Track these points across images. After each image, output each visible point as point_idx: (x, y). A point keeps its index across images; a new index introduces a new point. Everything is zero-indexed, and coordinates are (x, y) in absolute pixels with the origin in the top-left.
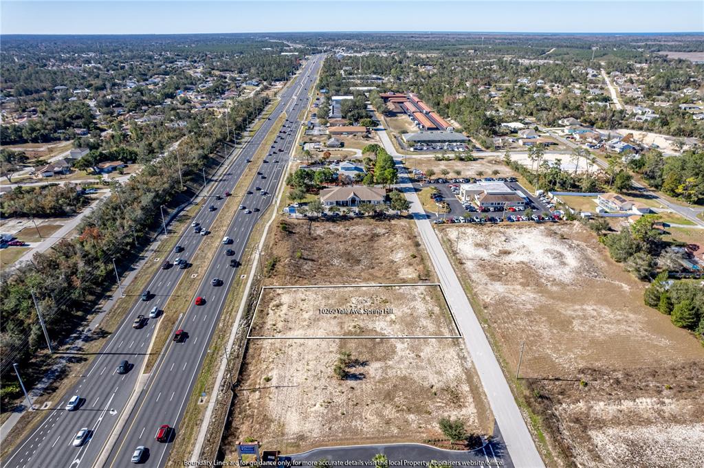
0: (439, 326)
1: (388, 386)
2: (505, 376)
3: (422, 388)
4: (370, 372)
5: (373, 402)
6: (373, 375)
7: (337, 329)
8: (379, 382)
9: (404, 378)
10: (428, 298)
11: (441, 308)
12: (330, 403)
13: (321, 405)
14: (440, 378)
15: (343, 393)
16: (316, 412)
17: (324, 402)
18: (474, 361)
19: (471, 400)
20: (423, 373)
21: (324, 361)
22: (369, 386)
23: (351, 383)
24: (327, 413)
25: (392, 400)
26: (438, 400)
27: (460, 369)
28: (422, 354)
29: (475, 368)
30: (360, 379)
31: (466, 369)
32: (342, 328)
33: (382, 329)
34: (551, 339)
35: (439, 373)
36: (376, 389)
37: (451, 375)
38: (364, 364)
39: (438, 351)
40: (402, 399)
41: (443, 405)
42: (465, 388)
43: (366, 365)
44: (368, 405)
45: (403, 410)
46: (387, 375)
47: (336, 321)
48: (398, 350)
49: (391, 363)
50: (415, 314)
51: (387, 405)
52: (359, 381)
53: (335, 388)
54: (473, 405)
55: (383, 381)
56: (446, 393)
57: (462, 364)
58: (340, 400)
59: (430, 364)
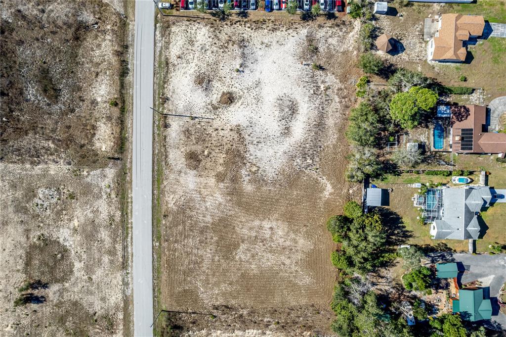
0: (115, 241)
1: (62, 311)
2: (154, 306)
3: (87, 314)
4: (50, 296)
5: (50, 325)
6: (51, 299)
7: (23, 239)
8: (56, 306)
9: (75, 304)
10: (113, 196)
11: (122, 213)
12: (18, 324)
13: (12, 327)
14: (103, 305)
15: (28, 315)
16: (9, 332)
17: (14, 324)
18: (134, 288)
19: (121, 327)
20: (91, 298)
21: (12, 281)
22: (48, 309)
23: (34, 306)
24: (17, 334)
25: (64, 324)
26: (98, 327)
27: (120, 296)
28: (94, 277)
29: (132, 297)
30: (42, 302)
31: (126, 296)
32: (28, 238)
33: (64, 240)
34: (208, 268)
35: (103, 299)
36: (53, 312)
37: (112, 302)
38: (45, 286)
39: (107, 274)
40: (71, 324)
41: (100, 331)
42: (121, 316)
43: (47, 287)
44: (46, 327)
45: (70, 334)
46: (63, 298)
47: (23, 227)
48: (75, 269)
49: (67, 285)
50: (97, 221)
51: (60, 329)
52: (40, 304)
53: (22, 310)
54: (121, 332)
55: (59, 305)
56: (104, 320)
57: (124, 291)
58: (25, 322)
59: (98, 288)
